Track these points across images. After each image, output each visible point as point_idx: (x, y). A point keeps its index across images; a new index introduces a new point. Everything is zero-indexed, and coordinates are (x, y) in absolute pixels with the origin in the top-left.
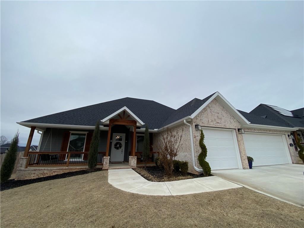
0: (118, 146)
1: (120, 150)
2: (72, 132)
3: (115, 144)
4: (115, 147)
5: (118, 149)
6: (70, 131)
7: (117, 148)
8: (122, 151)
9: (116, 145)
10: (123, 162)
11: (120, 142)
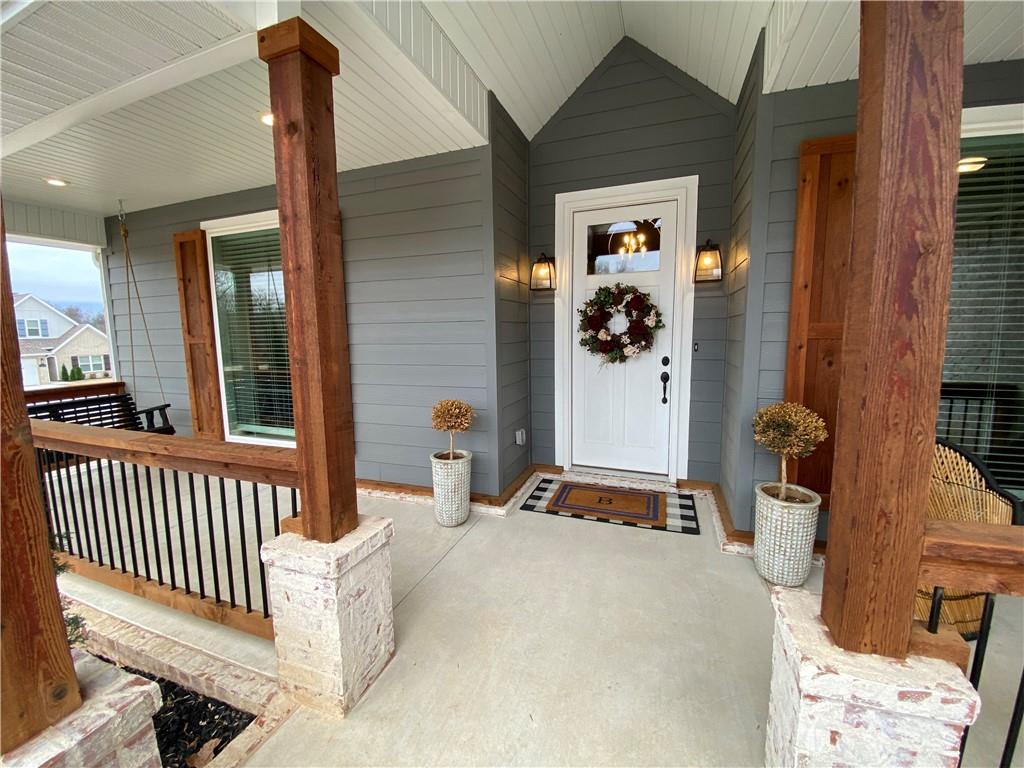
0: (619, 324)
1: (642, 366)
2: (216, 228)
3: (584, 313)
4: (584, 343)
5: (623, 359)
6: (204, 225)
7: (612, 350)
8: (665, 378)
9: (595, 318)
10: (679, 484)
11: (633, 290)
